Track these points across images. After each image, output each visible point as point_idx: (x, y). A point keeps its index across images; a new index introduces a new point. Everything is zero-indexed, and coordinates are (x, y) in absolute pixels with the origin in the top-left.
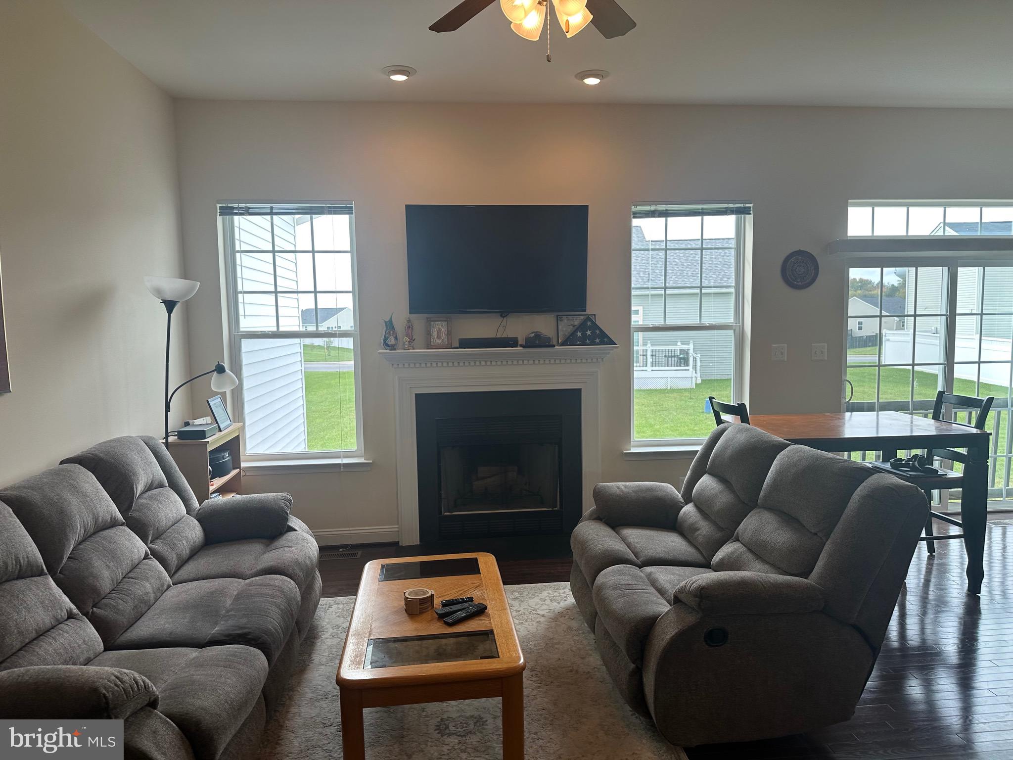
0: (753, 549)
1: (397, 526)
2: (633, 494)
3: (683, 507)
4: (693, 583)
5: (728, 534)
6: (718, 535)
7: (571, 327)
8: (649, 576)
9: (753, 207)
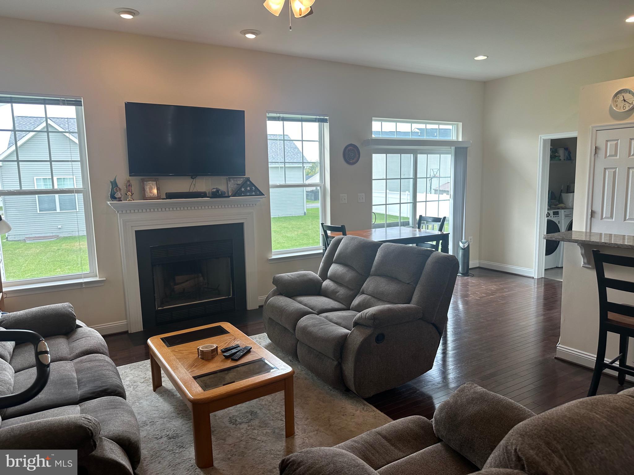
0: (375, 296)
1: (125, 321)
2: (297, 279)
3: (323, 283)
4: (367, 313)
5: (357, 291)
6: (351, 293)
7: (236, 185)
8: (326, 317)
9: (329, 119)
